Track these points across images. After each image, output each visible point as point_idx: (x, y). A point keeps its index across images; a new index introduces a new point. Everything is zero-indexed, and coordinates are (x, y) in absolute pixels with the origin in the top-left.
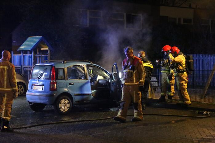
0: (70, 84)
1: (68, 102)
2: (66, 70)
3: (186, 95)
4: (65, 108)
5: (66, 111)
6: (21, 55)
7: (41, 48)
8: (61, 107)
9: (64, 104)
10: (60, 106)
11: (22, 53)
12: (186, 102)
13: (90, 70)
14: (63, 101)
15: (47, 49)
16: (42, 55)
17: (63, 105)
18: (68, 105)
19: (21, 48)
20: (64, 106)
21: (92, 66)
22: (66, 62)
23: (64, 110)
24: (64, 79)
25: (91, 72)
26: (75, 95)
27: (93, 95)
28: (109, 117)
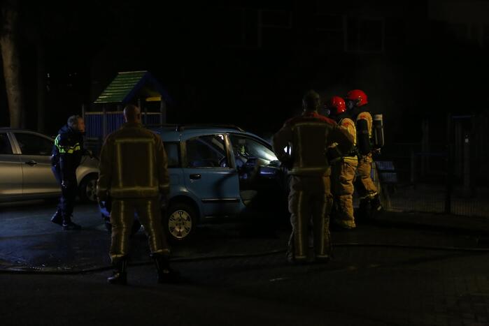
0: (193, 177)
1: (188, 218)
2: (183, 146)
3: (349, 207)
4: (181, 230)
5: (184, 236)
6: (102, 113)
7: (147, 97)
8: (173, 229)
9: (180, 220)
10: (170, 226)
11: (104, 110)
12: (346, 222)
13: (241, 146)
14: (176, 215)
15: (159, 99)
16: (148, 113)
17: (177, 225)
18: (189, 224)
19: (103, 98)
20: (180, 225)
21: (244, 138)
22: (185, 129)
23: (180, 234)
24: (179, 166)
25: (243, 150)
26: (204, 202)
27: (246, 202)
28: (275, 251)
